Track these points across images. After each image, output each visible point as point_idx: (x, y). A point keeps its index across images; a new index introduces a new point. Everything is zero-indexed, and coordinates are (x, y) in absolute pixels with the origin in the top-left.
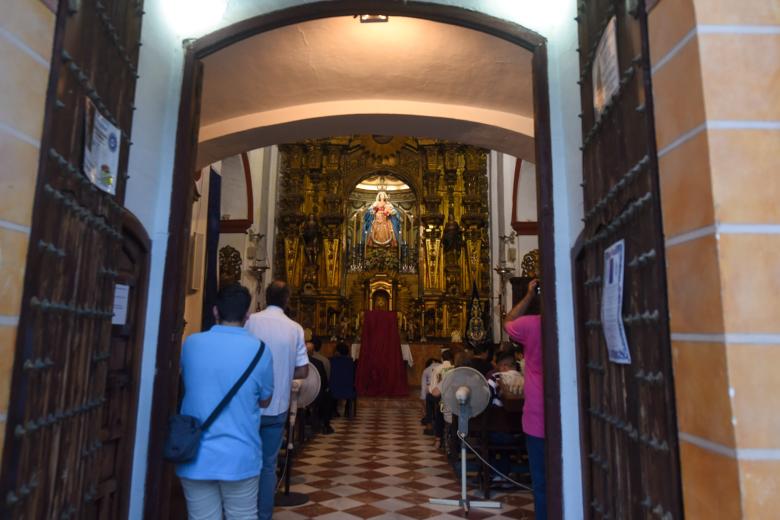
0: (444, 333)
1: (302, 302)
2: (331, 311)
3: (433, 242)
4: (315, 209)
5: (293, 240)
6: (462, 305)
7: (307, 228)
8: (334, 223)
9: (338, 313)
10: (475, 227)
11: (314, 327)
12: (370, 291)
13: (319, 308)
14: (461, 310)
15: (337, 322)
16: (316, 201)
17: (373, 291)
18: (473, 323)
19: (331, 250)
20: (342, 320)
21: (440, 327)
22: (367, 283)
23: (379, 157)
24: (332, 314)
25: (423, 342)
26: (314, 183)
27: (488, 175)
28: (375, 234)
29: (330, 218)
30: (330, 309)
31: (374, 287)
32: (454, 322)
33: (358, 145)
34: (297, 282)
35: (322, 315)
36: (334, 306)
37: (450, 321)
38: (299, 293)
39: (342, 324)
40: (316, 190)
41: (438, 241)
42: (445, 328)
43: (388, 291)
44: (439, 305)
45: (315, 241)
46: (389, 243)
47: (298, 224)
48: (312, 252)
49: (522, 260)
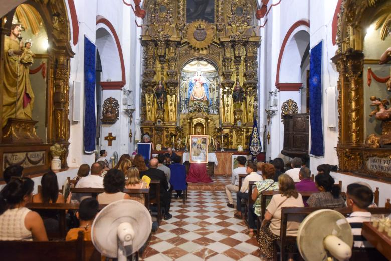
0: (233, 146)
1: (156, 130)
2: (172, 135)
3: (228, 96)
4: (162, 79)
5: (150, 96)
6: (243, 131)
7: (158, 89)
8: (172, 86)
9: (176, 136)
10: (251, 89)
11: (162, 143)
12: (193, 124)
13: (165, 133)
14: (243, 134)
15: (175, 141)
16: (163, 74)
17: (195, 123)
18: (253, 142)
19: (171, 101)
20: (178, 139)
21: (231, 143)
22: (191, 119)
23: (198, 49)
24: (172, 136)
25: (222, 151)
26: (161, 64)
27: (258, 60)
28: (195, 93)
29: (171, 83)
30: (171, 133)
31: (195, 121)
32: (239, 140)
33: (186, 42)
34: (153, 119)
35: (167, 136)
36: (174, 132)
37: (237, 140)
38: (154, 124)
39: (178, 141)
40: (163, 68)
41: (230, 96)
42: (234, 144)
43: (203, 124)
44: (231, 131)
45: (162, 96)
46: (203, 99)
47: (153, 87)
48: (161, 102)
49: (281, 106)
